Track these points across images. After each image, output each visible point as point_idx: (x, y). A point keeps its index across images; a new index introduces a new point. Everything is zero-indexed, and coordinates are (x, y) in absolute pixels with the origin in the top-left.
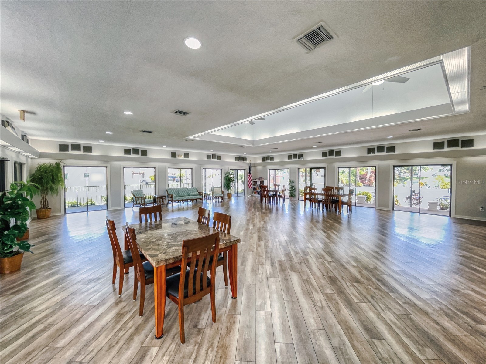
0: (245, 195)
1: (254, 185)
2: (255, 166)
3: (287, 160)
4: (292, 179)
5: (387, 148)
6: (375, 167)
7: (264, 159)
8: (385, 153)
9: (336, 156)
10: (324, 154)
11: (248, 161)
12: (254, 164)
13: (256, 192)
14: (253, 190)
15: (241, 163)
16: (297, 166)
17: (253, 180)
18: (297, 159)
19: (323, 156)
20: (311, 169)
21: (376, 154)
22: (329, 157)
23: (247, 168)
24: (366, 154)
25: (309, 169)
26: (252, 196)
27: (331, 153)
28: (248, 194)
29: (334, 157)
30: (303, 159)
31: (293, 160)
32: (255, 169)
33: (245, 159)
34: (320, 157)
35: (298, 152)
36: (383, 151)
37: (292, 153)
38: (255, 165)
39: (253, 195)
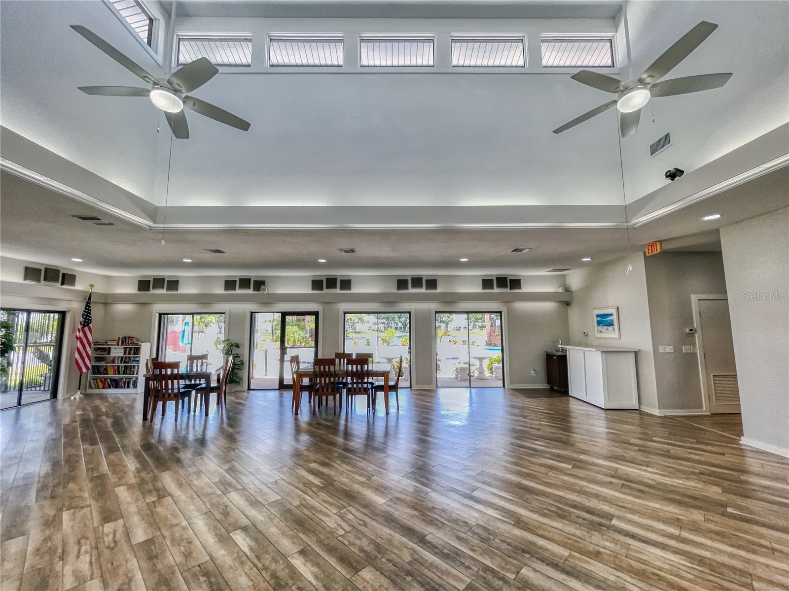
0: (54, 394)
1: (98, 359)
2: (105, 304)
3: (220, 290)
4: (234, 339)
5: (427, 281)
6: (409, 313)
7: (144, 285)
8: (423, 290)
9: (341, 289)
10: (317, 284)
11: (79, 286)
12: (106, 296)
13: (104, 381)
14: (90, 375)
15: (53, 291)
16: (250, 307)
17: (96, 343)
18: (250, 291)
19: (314, 288)
20: (284, 315)
21: (411, 290)
22: (325, 291)
23: (76, 307)
24: (394, 290)
25: (280, 314)
26: (87, 396)
27: (331, 282)
28: (69, 390)
29: (338, 291)
30: (266, 292)
31: (239, 291)
32: (106, 312)
33: (68, 279)
34: (307, 290)
35: (253, 274)
36: (420, 286)
37: (237, 274)
38: (108, 301)
39: (89, 391)
